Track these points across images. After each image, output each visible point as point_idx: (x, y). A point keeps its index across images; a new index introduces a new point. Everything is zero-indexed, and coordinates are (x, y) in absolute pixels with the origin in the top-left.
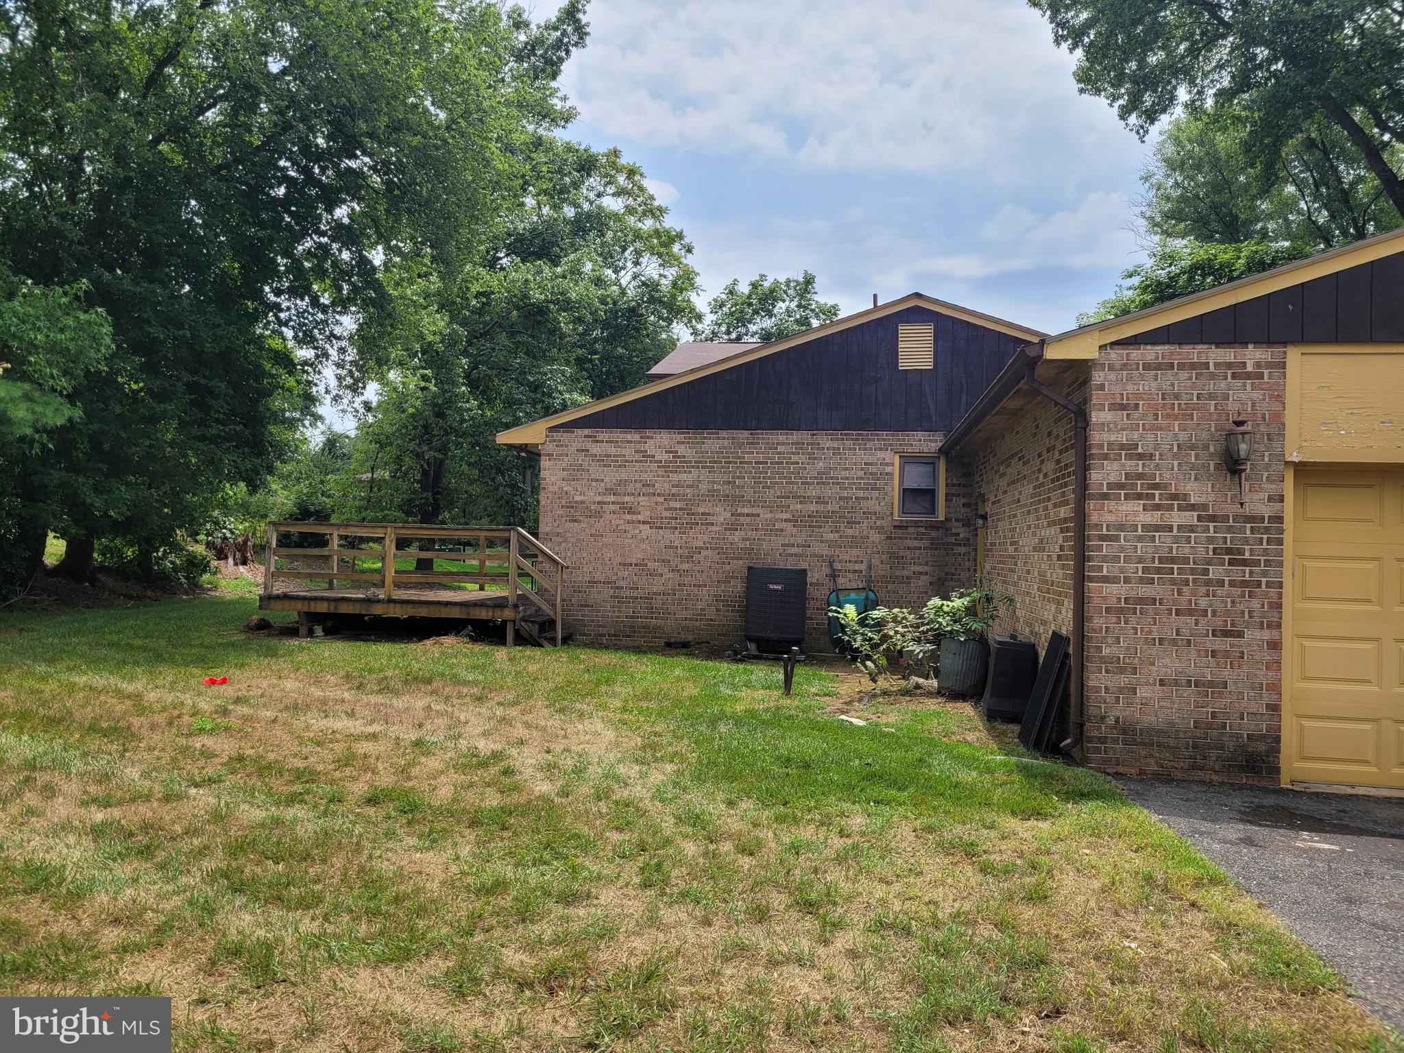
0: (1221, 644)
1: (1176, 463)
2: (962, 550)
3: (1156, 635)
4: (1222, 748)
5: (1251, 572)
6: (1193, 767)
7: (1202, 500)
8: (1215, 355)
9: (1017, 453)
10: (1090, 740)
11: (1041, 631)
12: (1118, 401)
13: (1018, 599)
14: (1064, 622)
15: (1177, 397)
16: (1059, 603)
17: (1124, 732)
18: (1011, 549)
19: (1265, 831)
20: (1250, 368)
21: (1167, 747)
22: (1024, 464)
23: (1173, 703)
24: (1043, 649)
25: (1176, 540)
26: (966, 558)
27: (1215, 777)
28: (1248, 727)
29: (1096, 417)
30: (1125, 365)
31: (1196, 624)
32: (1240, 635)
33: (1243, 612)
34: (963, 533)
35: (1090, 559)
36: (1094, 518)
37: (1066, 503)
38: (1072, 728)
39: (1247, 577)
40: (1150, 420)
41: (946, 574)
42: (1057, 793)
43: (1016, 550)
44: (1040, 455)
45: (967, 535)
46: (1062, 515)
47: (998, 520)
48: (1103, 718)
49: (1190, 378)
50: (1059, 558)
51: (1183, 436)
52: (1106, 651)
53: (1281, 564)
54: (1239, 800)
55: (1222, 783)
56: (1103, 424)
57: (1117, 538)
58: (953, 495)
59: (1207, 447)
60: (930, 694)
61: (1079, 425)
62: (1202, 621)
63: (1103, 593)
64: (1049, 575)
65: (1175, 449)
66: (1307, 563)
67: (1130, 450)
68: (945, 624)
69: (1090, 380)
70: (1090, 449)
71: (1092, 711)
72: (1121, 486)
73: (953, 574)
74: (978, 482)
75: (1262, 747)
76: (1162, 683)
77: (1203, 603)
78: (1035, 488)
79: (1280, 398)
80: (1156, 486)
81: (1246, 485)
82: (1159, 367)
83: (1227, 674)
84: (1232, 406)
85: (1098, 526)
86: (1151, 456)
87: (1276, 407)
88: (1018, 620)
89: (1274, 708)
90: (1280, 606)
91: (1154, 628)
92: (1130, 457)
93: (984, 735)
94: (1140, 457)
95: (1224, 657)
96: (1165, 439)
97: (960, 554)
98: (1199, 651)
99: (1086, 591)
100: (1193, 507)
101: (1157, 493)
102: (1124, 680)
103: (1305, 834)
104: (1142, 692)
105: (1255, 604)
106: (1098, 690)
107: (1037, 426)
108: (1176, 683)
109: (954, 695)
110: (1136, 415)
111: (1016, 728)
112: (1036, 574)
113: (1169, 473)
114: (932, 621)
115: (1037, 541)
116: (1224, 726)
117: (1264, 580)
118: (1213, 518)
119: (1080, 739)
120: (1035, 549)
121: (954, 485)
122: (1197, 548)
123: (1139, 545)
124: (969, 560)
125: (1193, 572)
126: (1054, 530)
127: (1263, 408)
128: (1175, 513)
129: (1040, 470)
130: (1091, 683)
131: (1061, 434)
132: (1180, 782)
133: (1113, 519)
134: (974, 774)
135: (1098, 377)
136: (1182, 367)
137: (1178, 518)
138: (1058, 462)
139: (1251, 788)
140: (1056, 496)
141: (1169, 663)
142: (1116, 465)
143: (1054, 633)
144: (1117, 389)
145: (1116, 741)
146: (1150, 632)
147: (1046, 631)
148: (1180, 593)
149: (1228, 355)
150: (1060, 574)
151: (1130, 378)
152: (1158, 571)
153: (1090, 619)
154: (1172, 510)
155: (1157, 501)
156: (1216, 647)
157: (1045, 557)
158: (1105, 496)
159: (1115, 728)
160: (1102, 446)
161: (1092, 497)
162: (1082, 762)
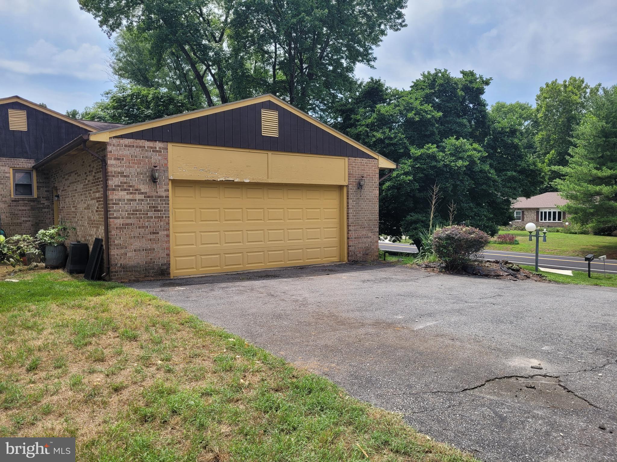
0: (152, 237)
1: (136, 179)
2: (46, 210)
3: (132, 235)
4: (154, 269)
5: (160, 214)
6: (145, 276)
7: (145, 191)
8: (147, 144)
9: (74, 171)
10: (112, 272)
11: (90, 239)
12: (117, 157)
13: (78, 228)
14: (101, 234)
15: (136, 157)
16: (98, 228)
17: (123, 268)
18: (73, 209)
19: (167, 288)
20: (157, 149)
21: (137, 271)
22: (78, 176)
23: (139, 257)
24: (91, 245)
25: (138, 204)
26: (48, 214)
27: (152, 279)
28: (162, 261)
29: (109, 162)
30: (118, 145)
31: (145, 231)
32: (158, 233)
33: (159, 226)
34: (46, 203)
35: (109, 211)
36: (110, 197)
37: (99, 192)
38: (105, 269)
39: (159, 215)
40: (128, 164)
41: (39, 221)
42: (104, 289)
43: (76, 209)
44: (86, 173)
45: (48, 204)
46: (97, 196)
47: (66, 197)
48: (116, 264)
49: (140, 151)
50: (97, 211)
51: (138, 170)
52: (116, 242)
53: (169, 211)
54: (159, 283)
55: (154, 280)
56: (112, 165)
57: (118, 204)
58: (41, 187)
59: (146, 174)
60: (42, 268)
61: (103, 164)
62: (147, 230)
63: (114, 223)
64: (92, 218)
65: (136, 174)
66: (176, 210)
67: (121, 174)
68: (47, 240)
69: (107, 149)
70: (108, 173)
71: (113, 262)
72: (119, 186)
73: (43, 221)
74: (53, 182)
75: (165, 267)
76: (135, 251)
77: (147, 224)
78: (84, 185)
79: (166, 159)
80: (131, 186)
81: (158, 186)
82: (129, 146)
83: (154, 246)
84: (153, 161)
85: (112, 200)
86: (129, 176)
87: (166, 162)
88: (78, 236)
89: (168, 255)
90: (169, 223)
91: (132, 233)
92: (121, 176)
93: (70, 278)
94: (125, 176)
95: (153, 241)
96: (133, 170)
97: (45, 212)
98: (146, 239)
99: (109, 222)
100: (142, 193)
101: (131, 188)
102: (123, 251)
103: (177, 287)
104: (129, 254)
105: (162, 223)
106: (114, 255)
107: (84, 162)
108: (139, 250)
109: (53, 268)
110: (123, 162)
111: (83, 275)
112: (86, 218)
113: (134, 182)
114: (41, 239)
115: (86, 205)
116: (154, 262)
117: (164, 216)
118: (149, 197)
119: (108, 273)
120: (85, 209)
121: (40, 183)
122: (144, 207)
123: (126, 206)
124: (50, 214)
125: (143, 214)
126: (94, 202)
127: (162, 162)
128: (137, 195)
129: (86, 179)
130: (112, 253)
131: (95, 166)
132: (142, 281)
133: (117, 197)
134: (72, 288)
135: (109, 148)
136: (137, 147)
137: (138, 197)
138: (94, 176)
139: (163, 280)
140: (94, 189)
141: (137, 244)
142: (117, 179)
143: (96, 239)
144: (116, 153)
145: (121, 271)
146: (131, 235)
147: (92, 238)
148: (139, 221)
149: (151, 144)
150: (97, 217)
151: (120, 149)
152: (132, 214)
153: (111, 232)
154: (136, 194)
155: (131, 191)
156: (151, 238)
157: (90, 212)
158: (114, 190)
159: (120, 267)
160: (112, 172)
161: (109, 190)
162: (110, 280)
